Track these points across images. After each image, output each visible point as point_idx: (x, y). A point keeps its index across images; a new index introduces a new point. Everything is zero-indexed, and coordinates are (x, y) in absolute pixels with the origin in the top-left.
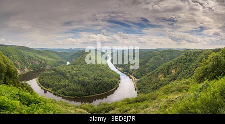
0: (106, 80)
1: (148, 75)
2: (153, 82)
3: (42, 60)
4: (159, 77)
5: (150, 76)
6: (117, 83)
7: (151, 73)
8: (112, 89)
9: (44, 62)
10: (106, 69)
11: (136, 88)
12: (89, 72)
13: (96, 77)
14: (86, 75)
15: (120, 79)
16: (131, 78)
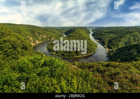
3: (48, 34)
9: (49, 36)
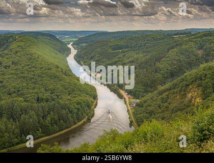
0: (65, 99)
1: (161, 88)
2: (171, 107)
4: (189, 95)
5: (165, 91)
6: (89, 106)
7: (167, 86)
8: (79, 120)
10: (65, 74)
11: (133, 119)
12: (25, 84)
13: (41, 95)
14: (18, 92)
15: (95, 97)
16: (120, 97)
